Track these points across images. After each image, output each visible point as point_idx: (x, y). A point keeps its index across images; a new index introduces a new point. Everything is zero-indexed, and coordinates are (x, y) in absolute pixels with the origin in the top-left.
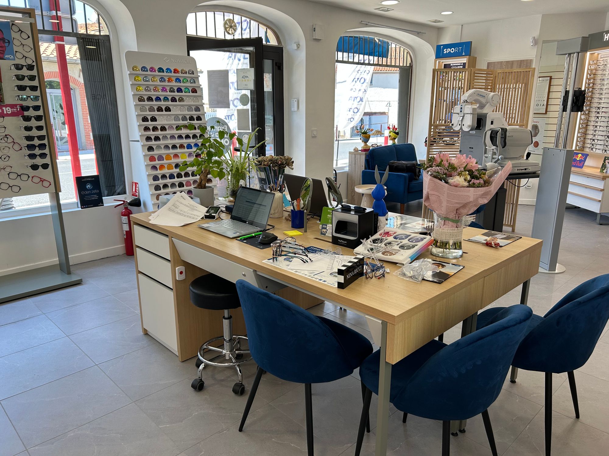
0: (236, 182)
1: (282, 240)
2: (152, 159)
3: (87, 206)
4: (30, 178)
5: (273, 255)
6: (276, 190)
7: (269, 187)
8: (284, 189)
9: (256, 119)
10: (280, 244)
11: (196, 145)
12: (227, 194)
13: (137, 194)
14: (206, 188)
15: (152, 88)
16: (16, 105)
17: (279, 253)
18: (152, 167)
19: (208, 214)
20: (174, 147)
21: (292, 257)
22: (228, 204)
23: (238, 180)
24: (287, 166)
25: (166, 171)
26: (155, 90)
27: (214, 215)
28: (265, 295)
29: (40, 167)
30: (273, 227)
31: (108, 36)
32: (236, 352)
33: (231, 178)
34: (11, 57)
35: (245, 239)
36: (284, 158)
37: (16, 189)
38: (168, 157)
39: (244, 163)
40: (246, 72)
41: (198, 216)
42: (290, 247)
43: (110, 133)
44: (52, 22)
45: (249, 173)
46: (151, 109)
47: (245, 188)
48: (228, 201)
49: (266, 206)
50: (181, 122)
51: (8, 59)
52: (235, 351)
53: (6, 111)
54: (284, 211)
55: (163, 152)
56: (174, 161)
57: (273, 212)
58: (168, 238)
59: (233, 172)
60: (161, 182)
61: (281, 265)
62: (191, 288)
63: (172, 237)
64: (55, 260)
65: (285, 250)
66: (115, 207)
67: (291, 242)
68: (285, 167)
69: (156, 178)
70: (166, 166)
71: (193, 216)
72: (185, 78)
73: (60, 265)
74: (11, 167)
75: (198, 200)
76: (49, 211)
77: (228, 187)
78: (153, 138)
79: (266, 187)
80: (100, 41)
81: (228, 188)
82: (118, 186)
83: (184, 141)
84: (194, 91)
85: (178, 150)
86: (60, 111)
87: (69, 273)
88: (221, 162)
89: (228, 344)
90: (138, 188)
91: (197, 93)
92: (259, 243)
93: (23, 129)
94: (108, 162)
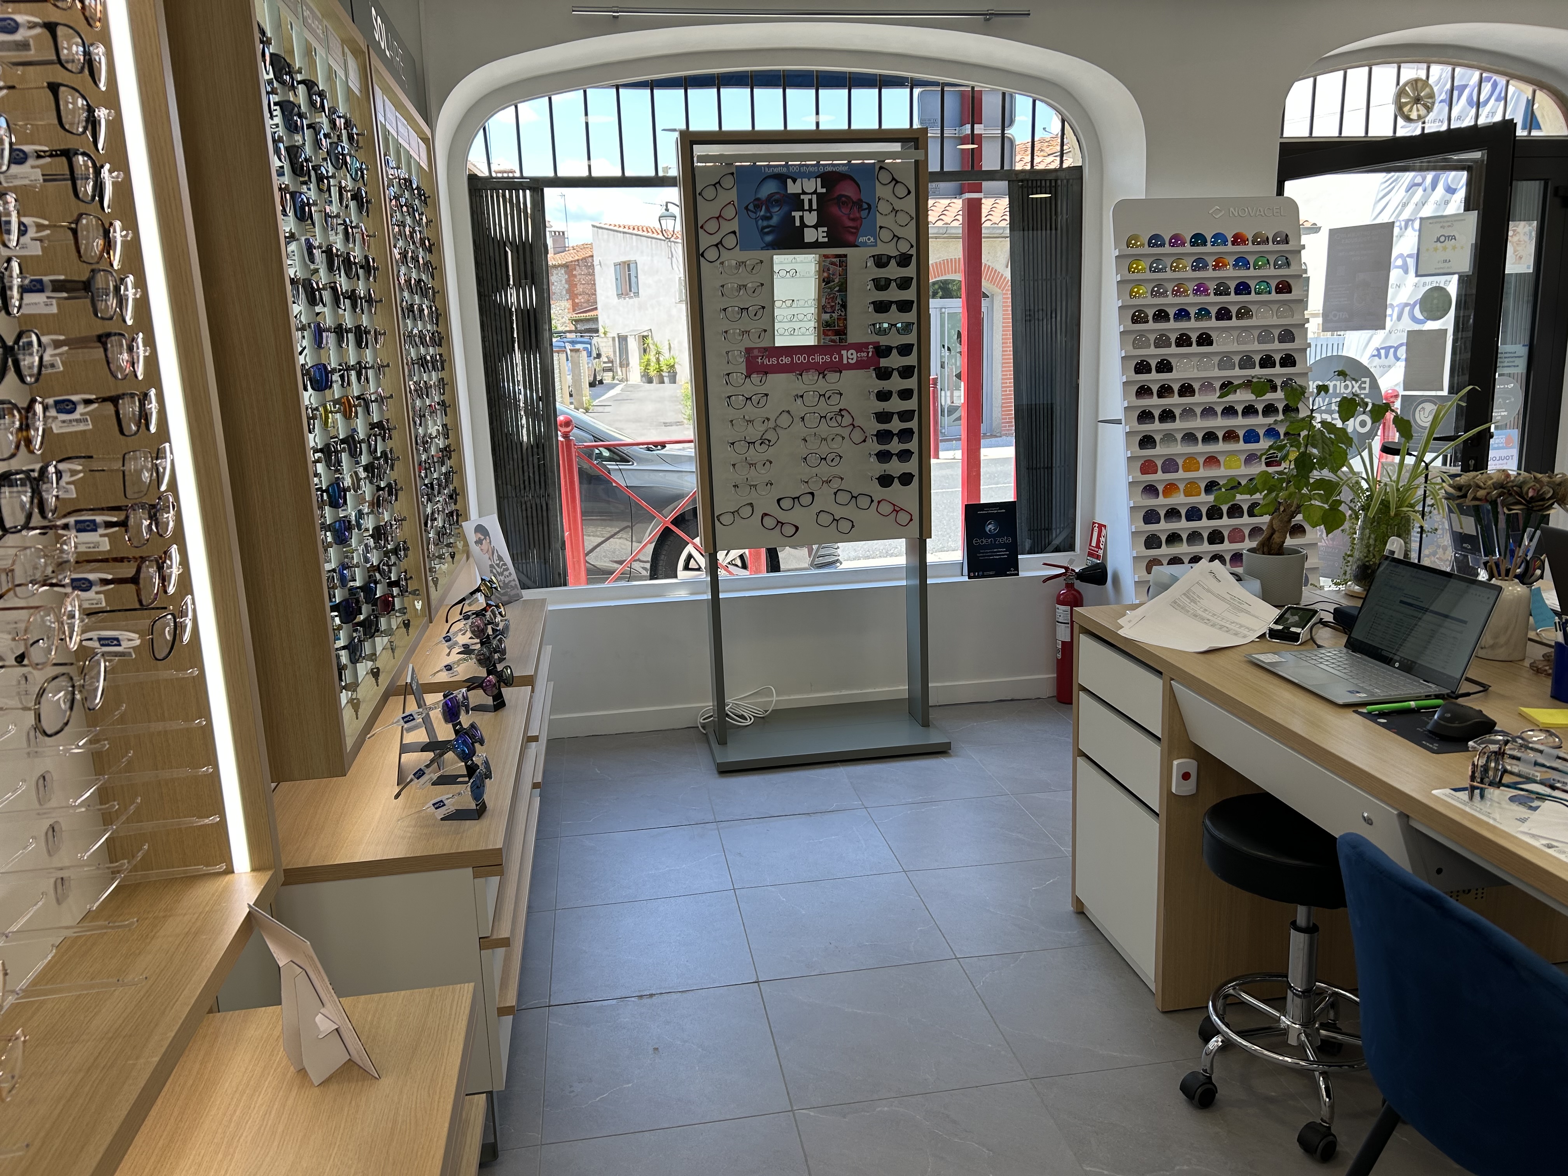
0: (1376, 541)
1: (1515, 735)
2: (1148, 467)
3: (981, 573)
4: (875, 504)
5: (1473, 778)
6: (1507, 575)
7: (1485, 564)
8: (1538, 572)
9: (1468, 355)
10: (1500, 749)
11: (1271, 432)
12: (1345, 574)
13: (1101, 552)
14: (1283, 554)
15: (1170, 287)
16: (865, 345)
17: (1495, 776)
18: (1145, 488)
19: (1280, 627)
20: (1210, 437)
21: (1541, 797)
22: (1345, 602)
23: (1384, 538)
24: (1556, 505)
25: (1180, 500)
26: (1176, 293)
27: (1298, 630)
28: (1429, 898)
29: (896, 480)
30: (1485, 688)
31: (1080, 168)
32: (1322, 1032)
33: (1363, 528)
34: (869, 239)
35: (1382, 714)
36: (1548, 479)
37: (845, 526)
38: (1191, 463)
39: (1409, 488)
40: (1449, 224)
41: (1250, 629)
42: (1536, 764)
43: (1054, 402)
44: (963, 150)
45: (1423, 518)
46: (1162, 341)
47: (1405, 563)
48: (1346, 594)
49: (1465, 622)
50: (1237, 374)
51: (865, 245)
52: (1318, 1029)
53: (848, 358)
54: (1530, 640)
55: (1179, 449)
56: (1206, 473)
57: (1491, 642)
58: (1161, 678)
59: (1371, 514)
60: (1164, 527)
61: (1497, 816)
62: (1208, 822)
63: (1172, 679)
64: (901, 689)
65: (1516, 770)
66: (1044, 581)
67: (1541, 747)
68: (1550, 507)
69: (1151, 517)
70: (1182, 487)
71: (1236, 628)
72: (1262, 255)
73: (911, 700)
74: (842, 479)
75: (1256, 584)
76: (901, 579)
77: (1349, 553)
78: (1157, 413)
79: (1477, 561)
80: (1059, 182)
81: (1349, 556)
82: (1058, 531)
83: (1239, 422)
84: (1284, 287)
85: (1220, 446)
86: (956, 346)
87: (926, 724)
88: (1337, 484)
89: (1298, 1001)
90: (1106, 537)
91: (1290, 292)
92: (1430, 731)
93: (873, 397)
94: (1042, 471)
